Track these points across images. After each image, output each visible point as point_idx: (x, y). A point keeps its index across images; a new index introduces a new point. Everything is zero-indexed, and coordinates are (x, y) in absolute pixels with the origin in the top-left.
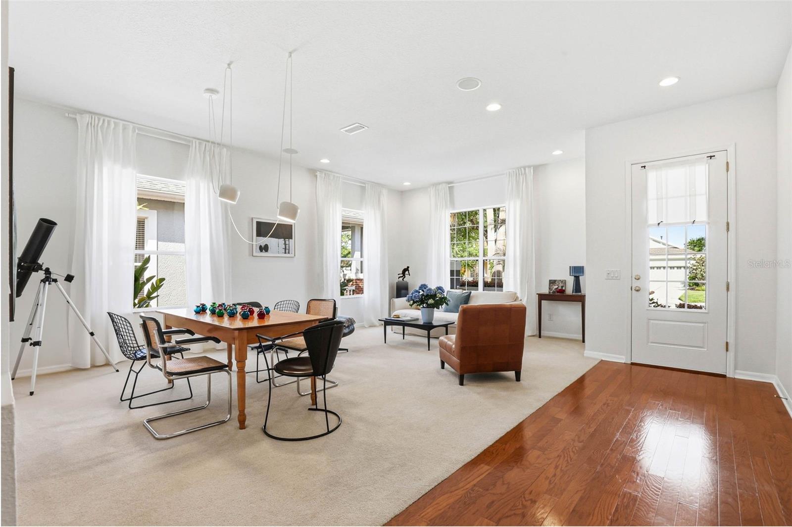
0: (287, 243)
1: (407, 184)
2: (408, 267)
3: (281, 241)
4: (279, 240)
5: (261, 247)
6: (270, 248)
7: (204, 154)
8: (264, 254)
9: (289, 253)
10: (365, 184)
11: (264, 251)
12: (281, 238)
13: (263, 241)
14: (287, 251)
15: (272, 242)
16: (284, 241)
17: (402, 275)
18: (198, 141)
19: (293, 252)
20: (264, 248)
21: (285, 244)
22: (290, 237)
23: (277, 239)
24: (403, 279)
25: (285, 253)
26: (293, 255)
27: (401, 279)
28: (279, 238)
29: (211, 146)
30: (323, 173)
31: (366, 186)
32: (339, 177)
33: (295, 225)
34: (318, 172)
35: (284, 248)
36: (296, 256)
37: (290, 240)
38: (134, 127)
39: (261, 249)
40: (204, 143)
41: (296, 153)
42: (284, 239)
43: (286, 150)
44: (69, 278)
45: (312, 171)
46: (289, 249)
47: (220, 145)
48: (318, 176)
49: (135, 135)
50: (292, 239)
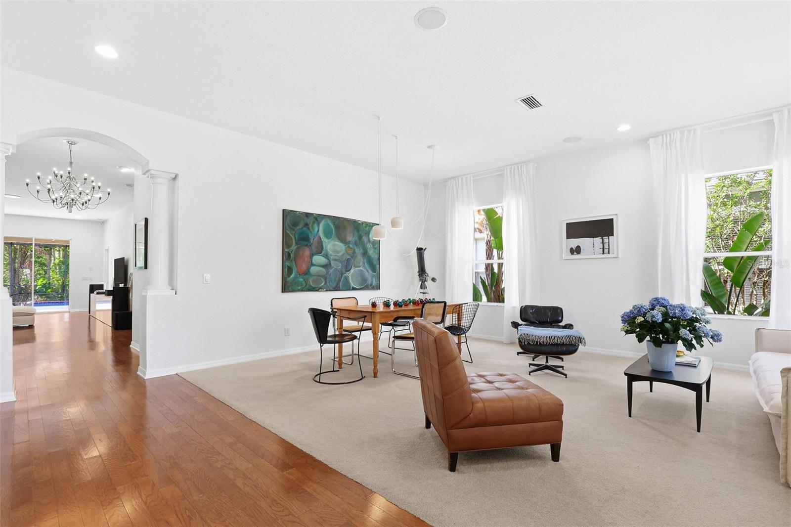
0: (606, 240)
3: (598, 240)
5: (571, 249)
6: (583, 250)
7: (514, 176)
8: (576, 256)
9: (609, 253)
11: (575, 253)
12: (597, 237)
13: (574, 242)
14: (606, 251)
15: (585, 243)
16: (601, 240)
18: (508, 167)
19: (615, 252)
20: (577, 250)
21: (603, 243)
22: (611, 233)
25: (603, 253)
26: (614, 256)
28: (593, 238)
29: (519, 166)
30: (661, 137)
31: (775, 117)
32: (695, 130)
33: (617, 218)
34: (650, 139)
35: (602, 247)
36: (620, 256)
37: (610, 237)
38: (471, 176)
39: (572, 251)
40: (513, 166)
41: (580, 139)
42: (602, 236)
43: (565, 141)
44: (433, 280)
45: (644, 142)
46: (609, 249)
47: (526, 162)
48: (650, 145)
49: (472, 181)
50: (613, 235)
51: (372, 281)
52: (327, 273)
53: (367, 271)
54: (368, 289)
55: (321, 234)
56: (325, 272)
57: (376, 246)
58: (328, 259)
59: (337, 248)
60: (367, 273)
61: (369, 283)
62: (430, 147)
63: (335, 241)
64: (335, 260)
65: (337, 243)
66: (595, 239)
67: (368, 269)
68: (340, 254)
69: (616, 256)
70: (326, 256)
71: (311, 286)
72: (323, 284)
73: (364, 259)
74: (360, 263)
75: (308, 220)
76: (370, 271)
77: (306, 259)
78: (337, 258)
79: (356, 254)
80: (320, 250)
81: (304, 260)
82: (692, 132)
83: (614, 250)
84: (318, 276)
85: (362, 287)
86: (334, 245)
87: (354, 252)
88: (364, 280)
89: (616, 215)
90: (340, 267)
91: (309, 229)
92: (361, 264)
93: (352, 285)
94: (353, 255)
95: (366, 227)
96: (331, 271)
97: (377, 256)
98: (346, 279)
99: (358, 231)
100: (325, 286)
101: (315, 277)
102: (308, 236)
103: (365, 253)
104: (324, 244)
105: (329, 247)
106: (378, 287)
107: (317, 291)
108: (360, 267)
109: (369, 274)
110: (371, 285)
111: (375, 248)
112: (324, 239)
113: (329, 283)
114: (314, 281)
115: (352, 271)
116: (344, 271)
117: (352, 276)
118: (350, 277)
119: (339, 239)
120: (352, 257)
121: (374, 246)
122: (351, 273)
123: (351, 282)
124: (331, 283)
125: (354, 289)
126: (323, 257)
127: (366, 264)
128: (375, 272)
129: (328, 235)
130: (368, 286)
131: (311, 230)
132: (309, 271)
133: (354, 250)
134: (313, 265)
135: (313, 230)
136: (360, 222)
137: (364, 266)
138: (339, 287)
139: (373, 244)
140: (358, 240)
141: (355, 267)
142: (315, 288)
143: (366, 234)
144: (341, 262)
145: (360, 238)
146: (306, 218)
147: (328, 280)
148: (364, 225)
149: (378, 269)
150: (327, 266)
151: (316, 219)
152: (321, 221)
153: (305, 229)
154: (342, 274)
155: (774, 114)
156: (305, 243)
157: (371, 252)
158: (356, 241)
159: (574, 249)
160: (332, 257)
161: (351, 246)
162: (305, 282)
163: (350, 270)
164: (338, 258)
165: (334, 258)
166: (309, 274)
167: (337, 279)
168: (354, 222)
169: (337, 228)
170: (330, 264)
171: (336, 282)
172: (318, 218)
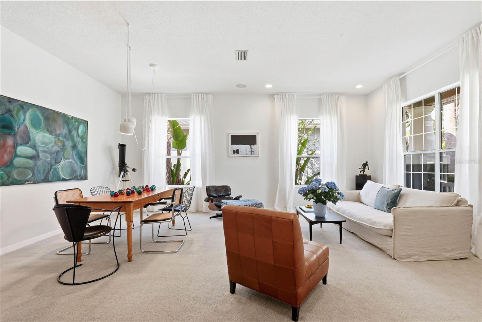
0: (253, 147)
1: (359, 87)
2: (367, 162)
3: (248, 146)
4: (247, 145)
5: (234, 151)
6: (241, 151)
7: (198, 101)
8: (236, 155)
9: (254, 154)
10: (320, 95)
11: (236, 153)
12: (248, 145)
13: (235, 147)
14: (253, 153)
15: (242, 147)
16: (250, 146)
17: (363, 169)
18: (195, 95)
21: (251, 148)
22: (255, 143)
23: (245, 145)
24: (363, 173)
25: (251, 154)
26: (257, 155)
27: (362, 173)
29: (202, 95)
30: (280, 95)
31: (322, 97)
32: (294, 95)
33: (258, 135)
34: (275, 95)
35: (250, 151)
36: (259, 156)
37: (255, 145)
38: (165, 95)
39: (234, 152)
40: (198, 94)
41: (245, 86)
42: (251, 144)
43: (238, 86)
44: (134, 170)
45: (272, 96)
46: (254, 151)
47: (207, 93)
48: (275, 98)
49: (166, 99)
50: (256, 144)
51: (81, 172)
52: (35, 165)
53: (76, 163)
54: (78, 179)
55: (28, 123)
56: (33, 164)
57: (84, 140)
58: (36, 150)
59: (47, 140)
60: (76, 164)
61: (78, 174)
62: (151, 65)
63: (44, 132)
64: (44, 152)
65: (46, 134)
66: (247, 146)
67: (77, 161)
68: (50, 146)
69: (257, 156)
70: (34, 147)
71: (16, 180)
72: (30, 176)
73: (73, 152)
74: (69, 155)
75: (11, 107)
76: (79, 163)
77: (8, 150)
78: (46, 149)
79: (65, 147)
80: (27, 140)
81: (6, 151)
82: (293, 96)
83: (256, 153)
84: (25, 168)
85: (72, 177)
86: (44, 136)
87: (64, 145)
88: (73, 171)
89: (258, 133)
90: (49, 159)
91: (12, 116)
92: (70, 157)
93: (62, 176)
94: (63, 148)
95: (75, 122)
96: (39, 163)
97: (85, 150)
98: (56, 169)
99: (68, 125)
100: (33, 178)
101: (20, 169)
102: (11, 123)
103: (74, 147)
104: (31, 135)
105: (37, 138)
106: (86, 178)
107: (24, 184)
108: (69, 159)
109: (77, 166)
110: (80, 175)
111: (84, 142)
112: (31, 129)
113: (37, 175)
114: (19, 174)
115: (62, 162)
116: (53, 162)
117: (62, 168)
118: (60, 169)
119: (48, 130)
120: (62, 149)
121: (82, 140)
122: (61, 165)
123: (61, 174)
124: (39, 175)
125: (64, 180)
126: (30, 147)
127: (75, 156)
128: (83, 164)
129: (36, 125)
130: (77, 177)
131: (16, 117)
132: (11, 162)
133: (64, 143)
134: (16, 156)
135: (19, 118)
136: (69, 117)
137: (73, 159)
138: (48, 179)
139: (81, 138)
140: (68, 133)
141: (65, 159)
142: (20, 181)
143: (75, 128)
144: (51, 154)
145: (70, 131)
146: (8, 104)
147: (35, 172)
148: (73, 120)
149: (85, 161)
150: (33, 158)
151: (22, 107)
152: (28, 110)
153: (7, 115)
154: (51, 166)
155: (322, 96)
156: (7, 131)
157: (80, 146)
158: (66, 134)
159: (235, 151)
160: (40, 149)
161: (61, 138)
162: (7, 175)
163: (60, 162)
164: (48, 150)
165: (42, 149)
166: (12, 165)
167: (46, 171)
168: (65, 116)
169: (47, 119)
170: (38, 156)
171: (45, 174)
172: (24, 106)
